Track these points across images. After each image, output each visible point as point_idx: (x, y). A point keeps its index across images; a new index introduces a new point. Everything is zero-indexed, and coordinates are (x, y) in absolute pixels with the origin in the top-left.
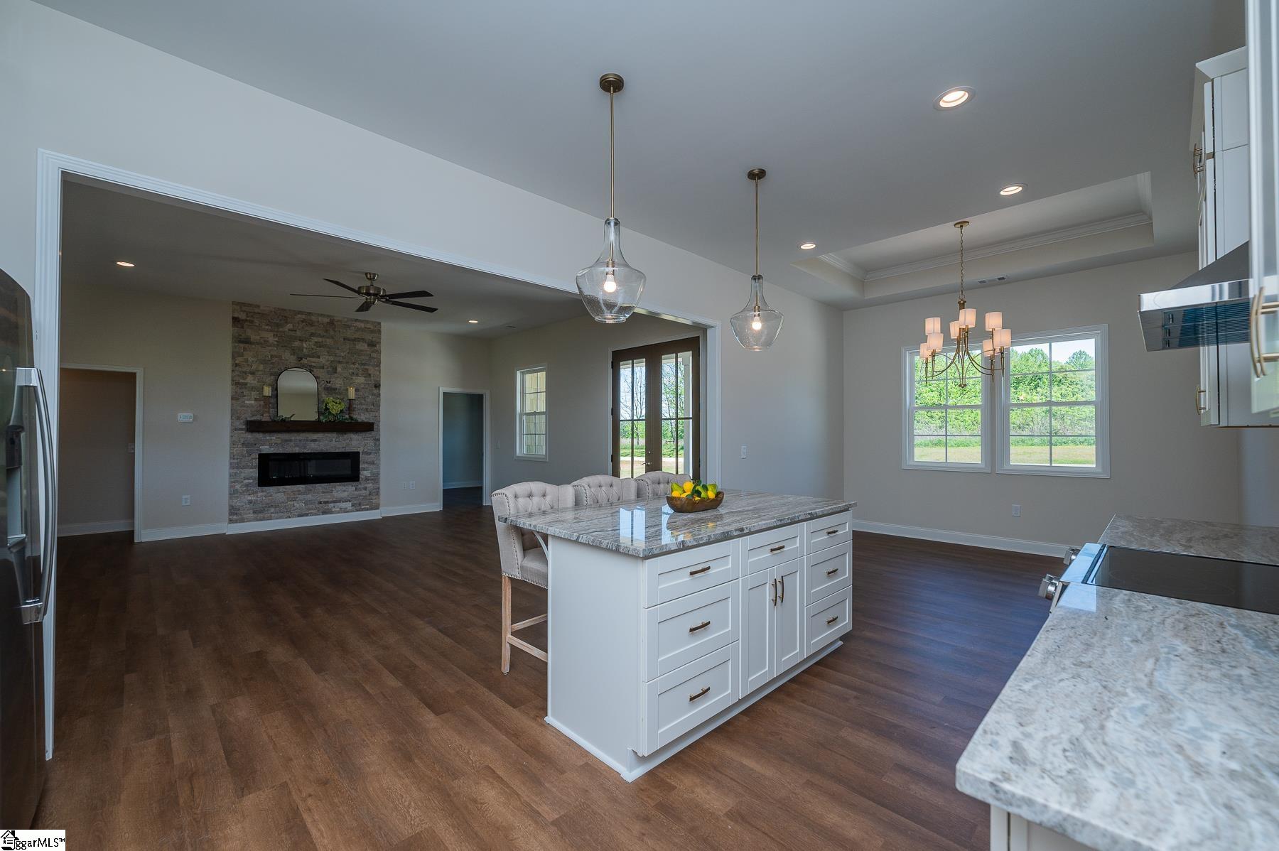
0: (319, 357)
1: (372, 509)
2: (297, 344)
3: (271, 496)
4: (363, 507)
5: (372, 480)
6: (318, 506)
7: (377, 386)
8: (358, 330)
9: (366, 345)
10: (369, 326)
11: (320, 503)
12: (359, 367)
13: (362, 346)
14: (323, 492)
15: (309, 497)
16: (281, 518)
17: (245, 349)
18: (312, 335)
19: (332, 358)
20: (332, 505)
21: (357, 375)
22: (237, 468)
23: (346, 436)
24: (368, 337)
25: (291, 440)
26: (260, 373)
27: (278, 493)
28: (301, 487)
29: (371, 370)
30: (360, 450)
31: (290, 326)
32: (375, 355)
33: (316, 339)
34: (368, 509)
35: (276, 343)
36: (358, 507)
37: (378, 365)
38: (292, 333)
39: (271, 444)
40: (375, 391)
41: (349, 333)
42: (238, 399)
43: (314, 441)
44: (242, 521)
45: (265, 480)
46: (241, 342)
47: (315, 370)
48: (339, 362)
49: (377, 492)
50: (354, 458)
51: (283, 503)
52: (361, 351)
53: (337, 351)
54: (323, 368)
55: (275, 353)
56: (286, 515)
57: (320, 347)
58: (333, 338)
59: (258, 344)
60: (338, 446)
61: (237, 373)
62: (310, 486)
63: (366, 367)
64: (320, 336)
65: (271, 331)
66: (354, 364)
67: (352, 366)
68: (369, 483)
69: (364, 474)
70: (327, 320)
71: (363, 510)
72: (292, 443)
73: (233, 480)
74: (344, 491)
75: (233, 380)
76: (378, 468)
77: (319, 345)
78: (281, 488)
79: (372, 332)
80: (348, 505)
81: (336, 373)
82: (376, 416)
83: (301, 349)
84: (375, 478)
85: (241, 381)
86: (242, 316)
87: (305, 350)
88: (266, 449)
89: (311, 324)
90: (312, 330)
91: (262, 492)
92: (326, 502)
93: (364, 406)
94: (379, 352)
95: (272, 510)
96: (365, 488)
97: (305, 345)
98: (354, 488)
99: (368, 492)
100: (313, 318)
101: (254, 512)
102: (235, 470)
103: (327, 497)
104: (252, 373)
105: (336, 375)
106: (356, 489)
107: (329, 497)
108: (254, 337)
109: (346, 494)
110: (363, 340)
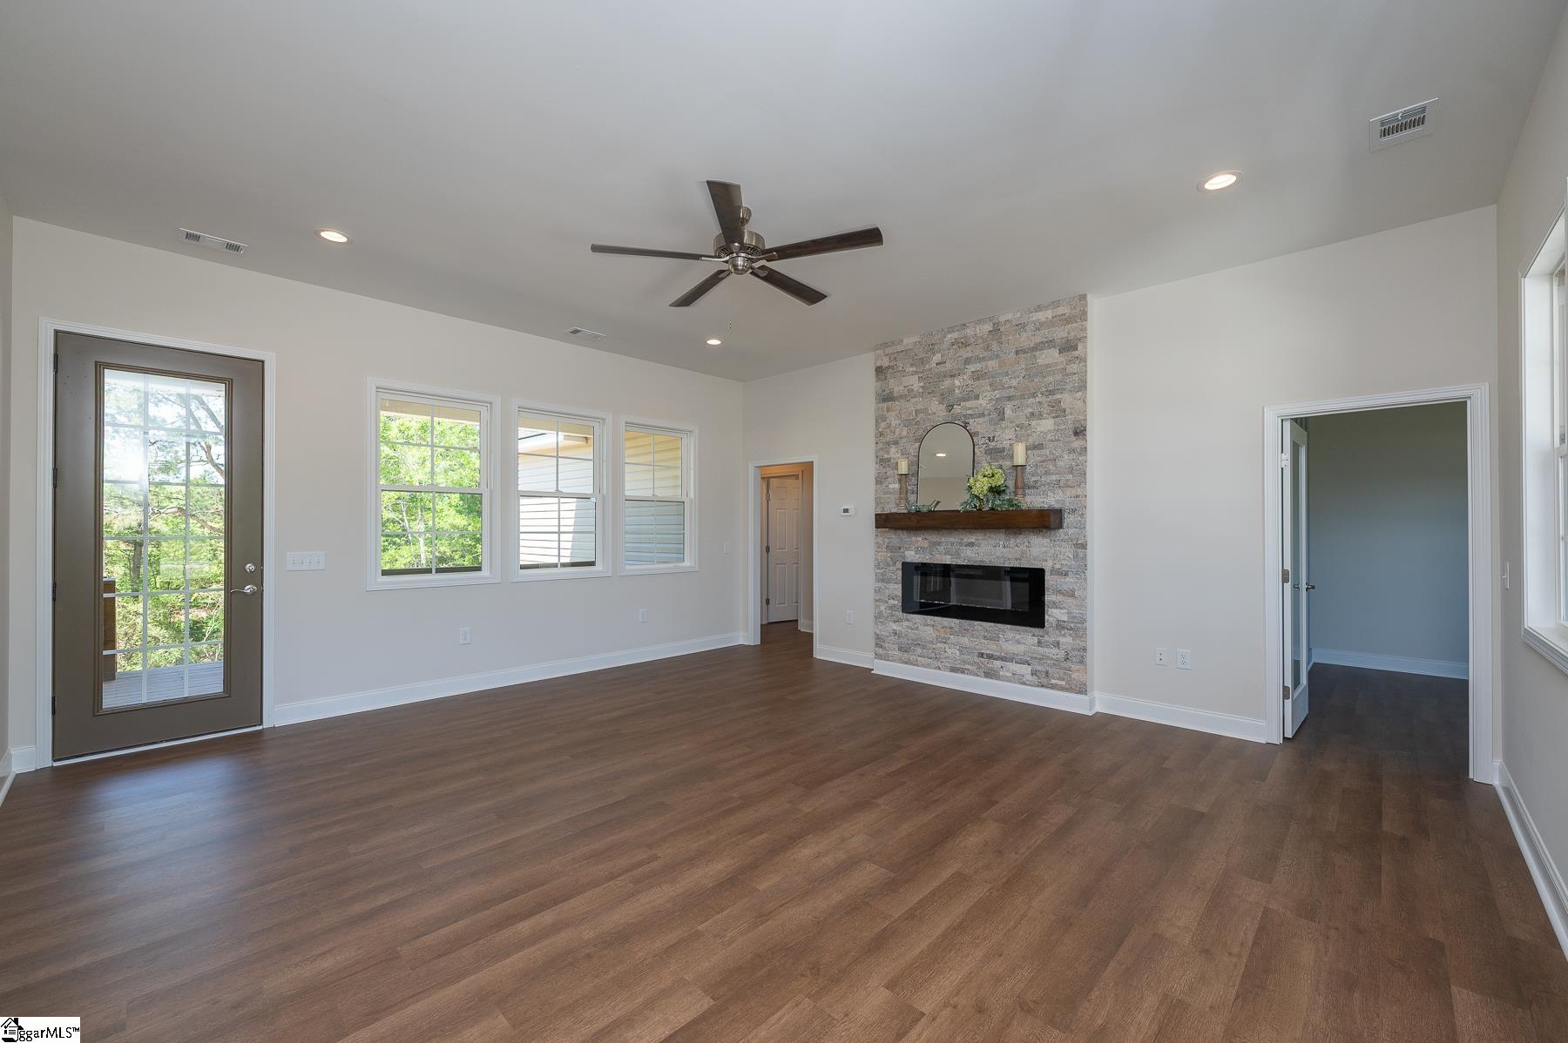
0: (977, 397)
1: (1067, 690)
2: (947, 383)
3: (917, 629)
4: (1053, 681)
5: (1071, 629)
6: (976, 660)
7: (1080, 432)
8: (1040, 326)
9: (1055, 352)
10: (1061, 311)
11: (981, 655)
12: (1043, 399)
13: (1050, 356)
14: (985, 637)
15: (965, 641)
16: (928, 666)
17: (888, 410)
18: (968, 361)
19: (997, 394)
20: (998, 663)
21: (1040, 416)
22: (883, 581)
23: (1020, 539)
24: (1060, 333)
25: (939, 544)
26: (904, 440)
27: (927, 627)
28: (954, 622)
29: (1066, 400)
30: (1047, 566)
31: (937, 358)
32: (1074, 367)
33: (972, 368)
34: (1062, 689)
35: (921, 390)
36: (1043, 680)
37: (1083, 386)
38: (942, 368)
39: (921, 549)
40: (1077, 444)
41: (1025, 340)
42: (881, 483)
43: (971, 545)
44: (886, 658)
45: (911, 605)
46: (885, 400)
47: (971, 421)
48: (1010, 398)
49: (1080, 655)
50: (1031, 583)
51: (932, 642)
52: (1048, 366)
53: (1005, 379)
54: (983, 415)
55: (919, 407)
56: (936, 663)
57: (978, 379)
58: (997, 356)
59: (901, 397)
60: (1010, 556)
61: (880, 445)
62: (966, 623)
63: (1058, 396)
64: (980, 360)
65: (916, 373)
66: (1034, 395)
67: (1031, 400)
68: (1064, 636)
69: (1053, 615)
70: (988, 327)
71: (1053, 687)
72: (941, 549)
73: (877, 598)
74: (1019, 642)
75: (877, 457)
76: (1082, 606)
77: (977, 376)
78: (929, 619)
79: (1068, 320)
80: (1025, 670)
81: (1003, 419)
82: (1077, 496)
83: (951, 390)
84: (1077, 627)
85: (886, 456)
86: (885, 362)
87: (957, 391)
88: (912, 556)
89: (966, 345)
90: (966, 353)
91: (908, 620)
92: (990, 657)
93: (1054, 477)
94: (1082, 360)
95: (919, 651)
96: (1057, 644)
97: (957, 383)
98: (1036, 640)
99: (1062, 655)
100: (969, 332)
101: (900, 649)
102: (880, 584)
103: (990, 648)
104: (896, 443)
105: (1003, 424)
106: (1039, 642)
107: (994, 647)
108: (898, 390)
109: (1021, 648)
110: (1051, 343)
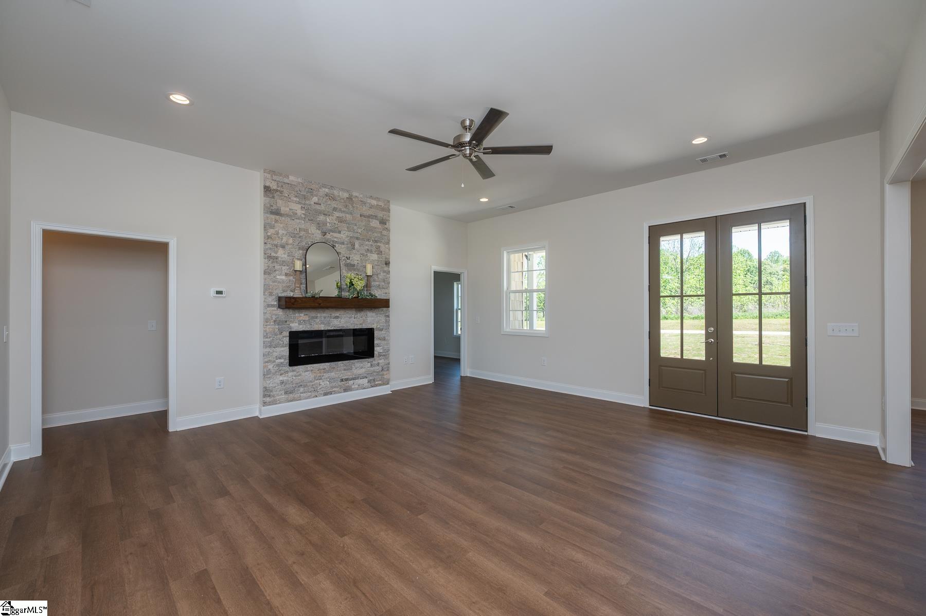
0: (340, 232)
1: (384, 384)
2: (321, 218)
3: (300, 375)
4: (377, 383)
5: (384, 355)
6: (340, 383)
7: (387, 263)
8: (371, 207)
9: (378, 222)
10: (380, 203)
11: (342, 380)
12: (373, 244)
13: (375, 223)
14: (345, 370)
15: (333, 374)
16: (309, 397)
17: (276, 221)
18: (335, 209)
19: (351, 234)
20: (351, 382)
21: (371, 252)
22: (270, 347)
23: (362, 314)
24: (380, 214)
25: (316, 317)
26: (290, 246)
27: (306, 372)
28: (326, 365)
29: (383, 247)
30: (374, 326)
31: (315, 199)
32: (385, 233)
33: (337, 214)
34: (380, 385)
35: (303, 216)
36: (373, 384)
37: (388, 243)
38: (318, 207)
39: (301, 322)
40: (386, 269)
41: (365, 210)
42: (269, 274)
43: (337, 317)
44: (274, 403)
45: (295, 360)
46: (272, 213)
47: (337, 245)
48: (357, 238)
49: (386, 368)
50: (368, 334)
51: (311, 382)
52: (376, 228)
53: (355, 228)
54: (343, 243)
55: (303, 226)
56: (313, 394)
57: (341, 222)
58: (351, 214)
59: (287, 215)
60: (358, 323)
61: (269, 246)
62: (333, 364)
63: (379, 244)
64: (341, 211)
65: (299, 203)
66: (368, 240)
67: (367, 243)
68: (381, 360)
69: (377, 350)
70: (346, 195)
71: (376, 386)
72: (318, 320)
73: (266, 360)
74: (362, 368)
75: (265, 254)
76: (388, 344)
77: (341, 220)
78: (309, 367)
79: (383, 210)
80: (366, 381)
81: (354, 249)
82: (386, 293)
83: (325, 224)
84: (386, 354)
85: (273, 254)
86: (274, 186)
87: (328, 224)
88: (296, 327)
89: (334, 199)
90: (334, 204)
91: (293, 371)
92: (347, 380)
93: (377, 283)
94: (388, 230)
95: (302, 389)
96: (378, 364)
97: (328, 220)
98: (369, 364)
99: (380, 369)
100: (336, 192)
101: (286, 393)
102: (268, 350)
103: (347, 374)
104: (283, 247)
105: (354, 251)
106: (371, 365)
107: (349, 374)
108: (284, 210)
109: (363, 371)
110: (376, 217)
